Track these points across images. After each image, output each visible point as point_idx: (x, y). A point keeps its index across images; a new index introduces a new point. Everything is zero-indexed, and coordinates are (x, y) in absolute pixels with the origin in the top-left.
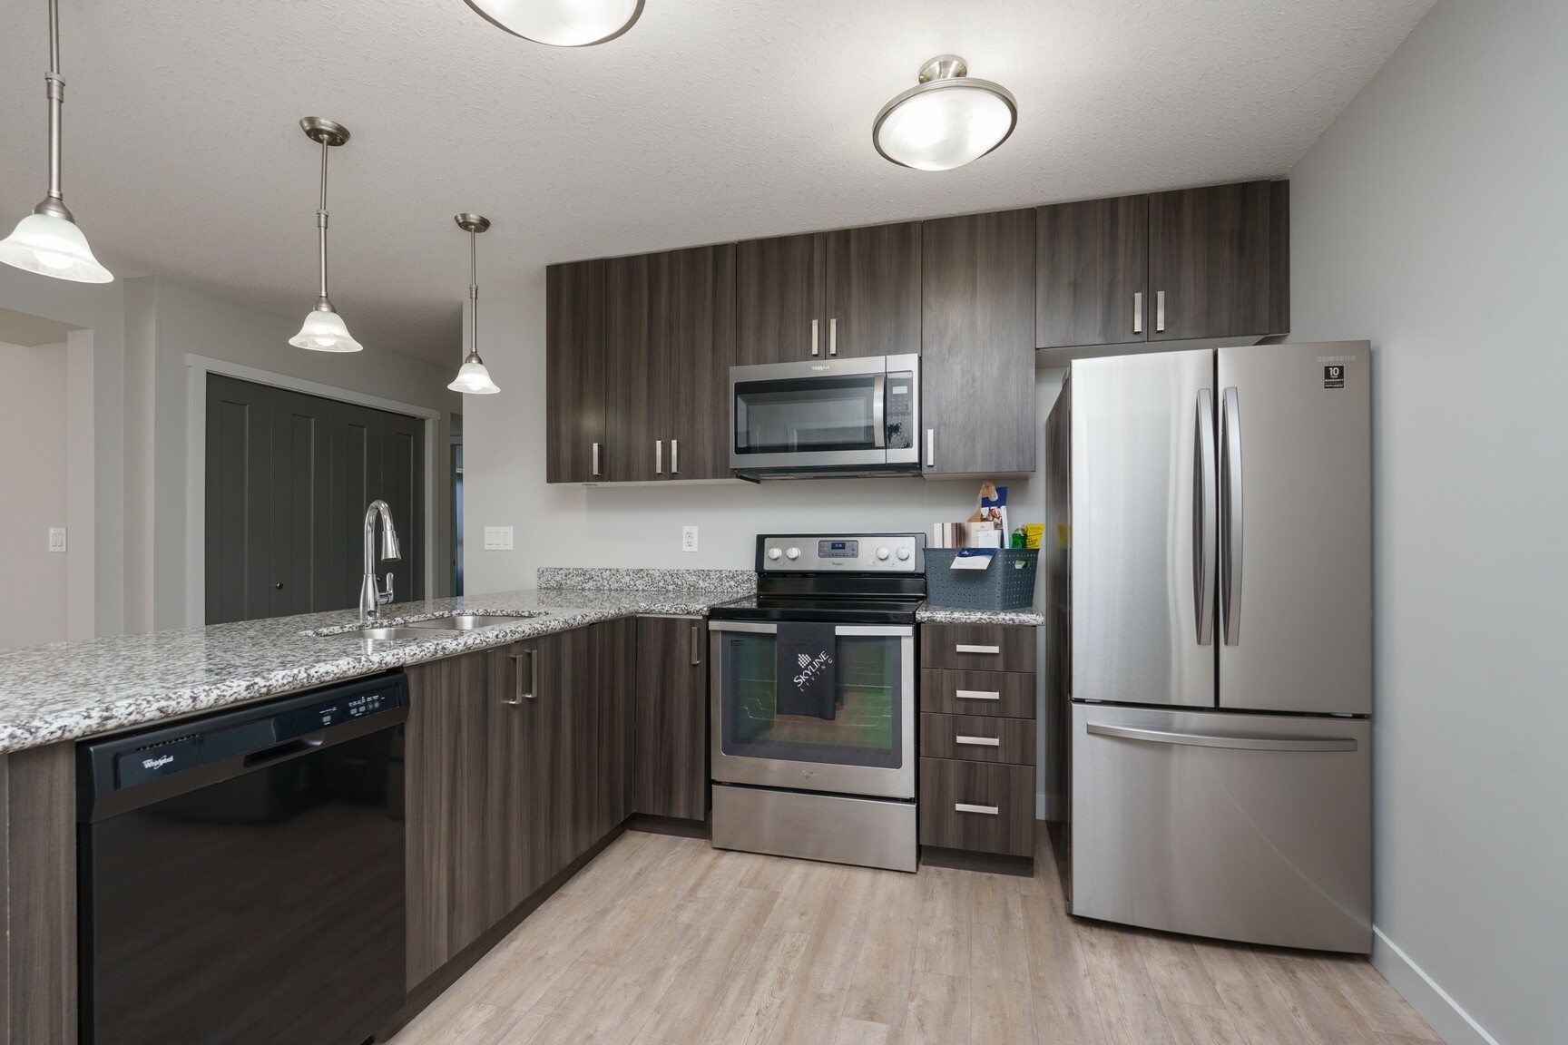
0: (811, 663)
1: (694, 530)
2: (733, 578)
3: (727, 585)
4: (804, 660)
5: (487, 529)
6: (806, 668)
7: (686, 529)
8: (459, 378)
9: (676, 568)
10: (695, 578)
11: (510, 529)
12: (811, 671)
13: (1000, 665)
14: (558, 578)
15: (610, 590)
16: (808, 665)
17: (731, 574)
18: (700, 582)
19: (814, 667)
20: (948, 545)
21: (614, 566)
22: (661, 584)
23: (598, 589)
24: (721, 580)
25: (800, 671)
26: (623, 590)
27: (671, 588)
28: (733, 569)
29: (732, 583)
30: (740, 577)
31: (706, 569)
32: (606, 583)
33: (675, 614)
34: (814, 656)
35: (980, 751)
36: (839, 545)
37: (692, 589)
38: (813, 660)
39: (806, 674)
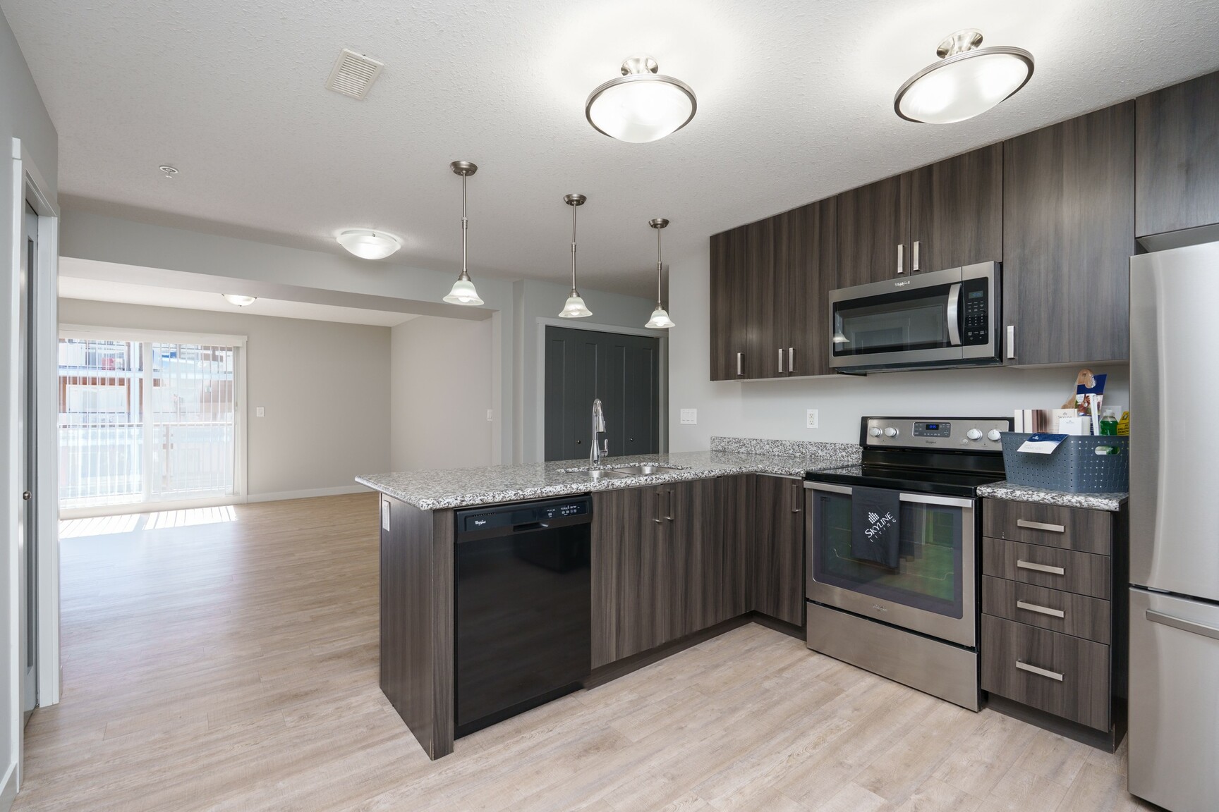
0: (878, 521)
1: (816, 412)
2: (844, 449)
3: (840, 455)
4: (873, 517)
5: (682, 410)
6: (875, 524)
7: (809, 411)
8: (651, 321)
9: (802, 441)
10: (815, 448)
11: (695, 411)
12: (879, 527)
13: (1067, 543)
14: (723, 444)
15: (756, 454)
16: (877, 522)
17: (843, 447)
18: (819, 451)
19: (881, 524)
20: (1029, 430)
21: (759, 437)
22: (791, 452)
23: (748, 453)
24: (835, 451)
25: (870, 526)
26: (764, 455)
27: (798, 455)
28: (845, 442)
29: (844, 454)
30: (850, 449)
31: (823, 441)
32: (753, 449)
33: (781, 474)
34: (882, 515)
35: (1044, 620)
36: (932, 425)
37: (813, 456)
38: (881, 518)
39: (875, 529)
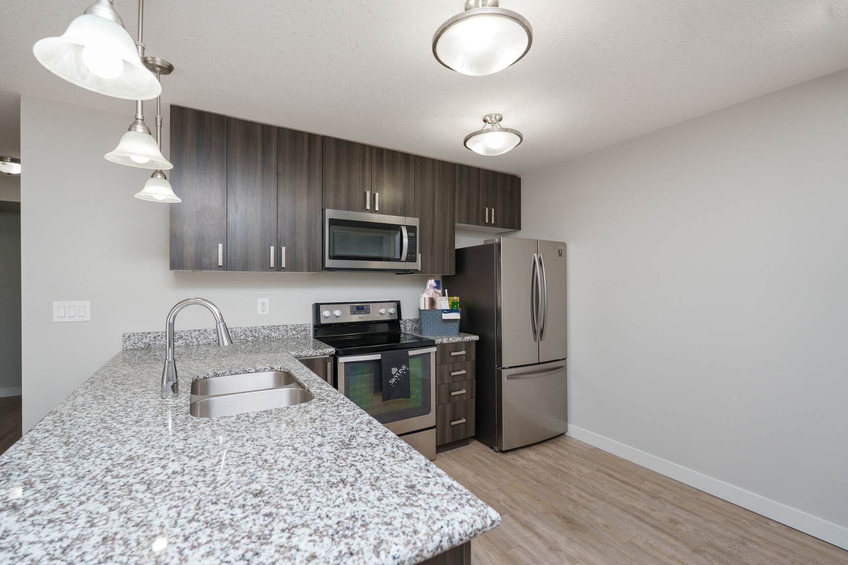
0: (398, 372)
1: (267, 300)
2: (295, 328)
3: (291, 334)
4: (394, 370)
6: (395, 375)
7: (260, 301)
8: (144, 190)
9: (254, 326)
10: (268, 331)
12: (398, 375)
14: (145, 341)
15: (199, 345)
16: (397, 372)
17: (293, 327)
18: (272, 333)
19: (399, 373)
20: (427, 308)
21: (202, 327)
22: (242, 337)
23: (187, 346)
24: (287, 331)
25: (392, 376)
26: (210, 344)
27: (250, 339)
28: (294, 323)
29: (294, 332)
30: (299, 328)
31: (276, 325)
32: (194, 340)
34: (399, 367)
35: (457, 397)
36: (360, 308)
37: (266, 338)
38: (399, 370)
39: (395, 378)
